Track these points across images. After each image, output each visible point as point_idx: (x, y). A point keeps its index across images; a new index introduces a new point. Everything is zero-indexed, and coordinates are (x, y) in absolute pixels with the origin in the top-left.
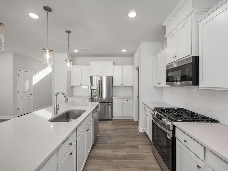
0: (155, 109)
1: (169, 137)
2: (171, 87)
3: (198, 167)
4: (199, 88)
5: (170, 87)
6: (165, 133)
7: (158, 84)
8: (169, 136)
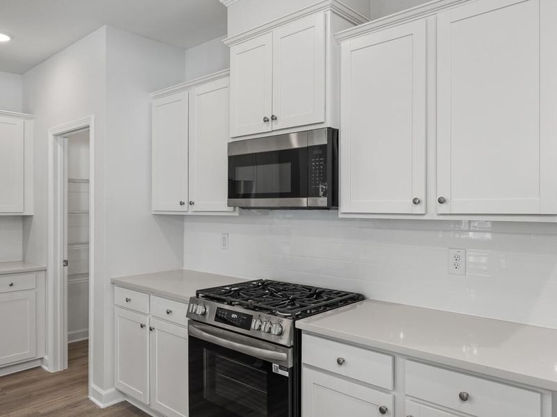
0: (198, 295)
1: (281, 372)
2: (241, 214)
3: (383, 411)
4: (340, 216)
5: (236, 214)
6: (267, 364)
7: (182, 203)
8: (281, 367)
